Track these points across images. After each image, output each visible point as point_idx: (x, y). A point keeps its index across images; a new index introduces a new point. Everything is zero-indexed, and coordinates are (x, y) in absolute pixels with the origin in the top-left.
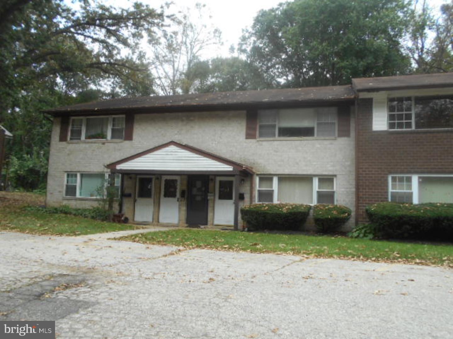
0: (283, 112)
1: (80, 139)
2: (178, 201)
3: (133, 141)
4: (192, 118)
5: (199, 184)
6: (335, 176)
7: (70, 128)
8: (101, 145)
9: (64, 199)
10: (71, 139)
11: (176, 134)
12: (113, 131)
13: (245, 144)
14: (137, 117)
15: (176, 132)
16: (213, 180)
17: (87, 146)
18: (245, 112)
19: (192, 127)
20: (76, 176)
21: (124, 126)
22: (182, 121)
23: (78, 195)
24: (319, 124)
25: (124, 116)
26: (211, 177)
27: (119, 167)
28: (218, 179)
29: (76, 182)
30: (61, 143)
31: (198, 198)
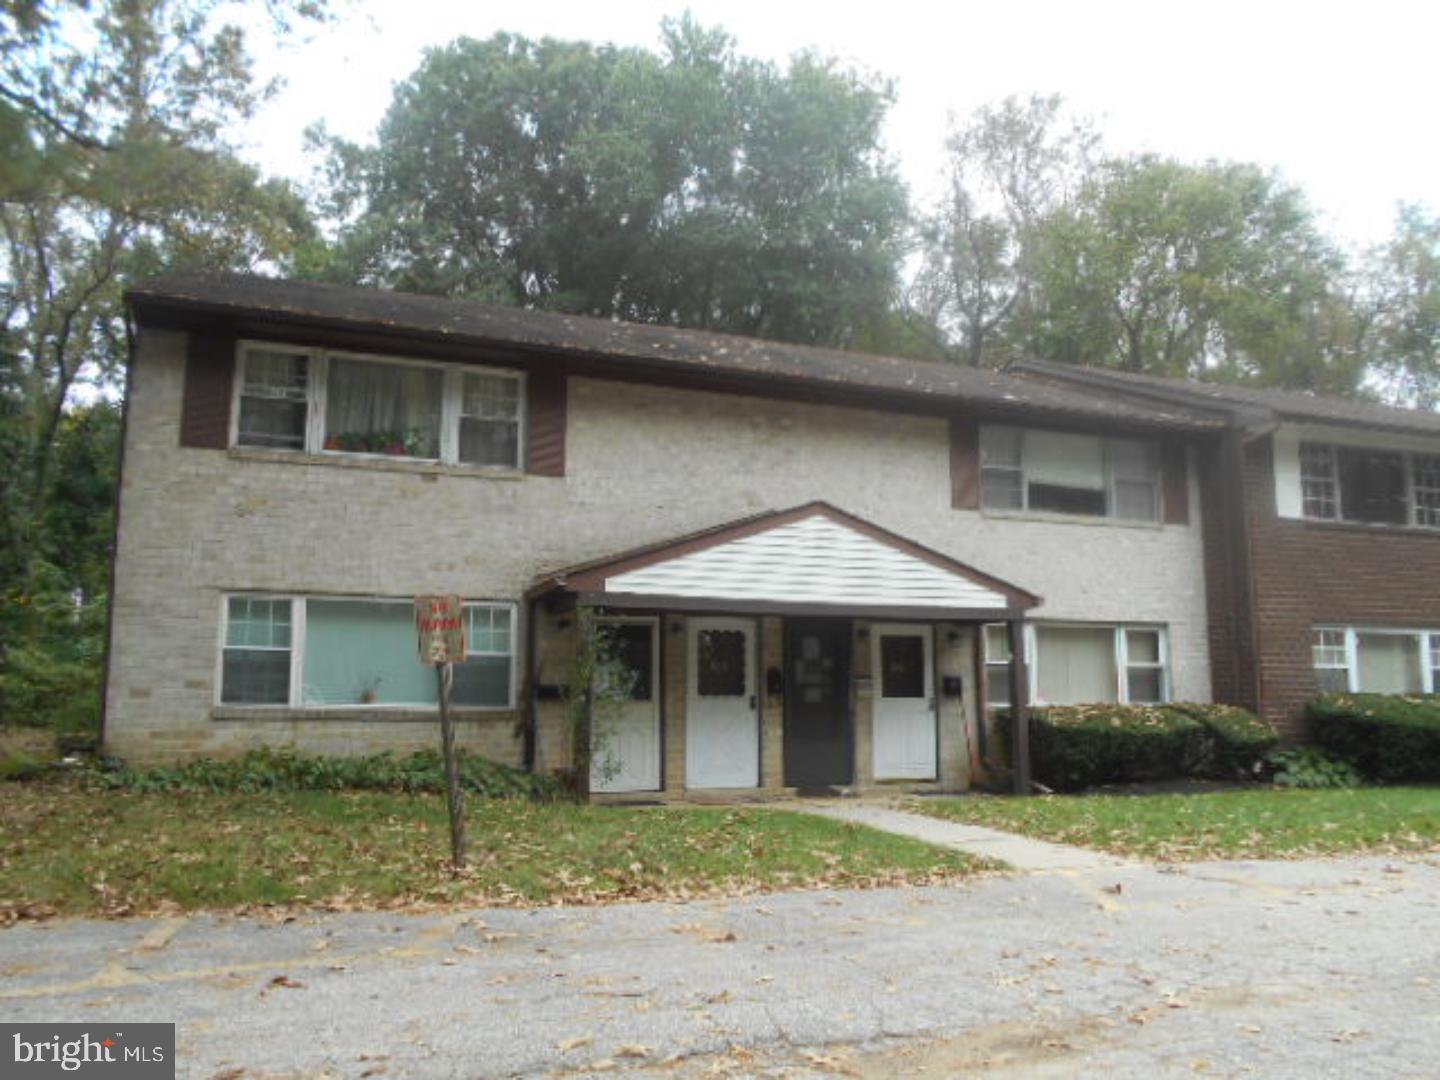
0: (1034, 438)
1: (299, 445)
2: (753, 706)
3: (568, 480)
4: (786, 422)
5: (811, 648)
6: (1165, 626)
7: (238, 390)
8: (416, 482)
9: (218, 718)
10: (242, 441)
11: (736, 472)
12: (467, 429)
13: (950, 524)
14: (580, 387)
15: (735, 463)
16: (864, 634)
17: (345, 479)
18: (943, 423)
19: (789, 452)
20: (283, 610)
21: (519, 418)
22: (755, 426)
23: (297, 698)
24: (1119, 483)
25: (518, 375)
26: (857, 625)
27: (616, 584)
28: (878, 631)
29: (285, 636)
30: (190, 452)
31: (813, 695)
